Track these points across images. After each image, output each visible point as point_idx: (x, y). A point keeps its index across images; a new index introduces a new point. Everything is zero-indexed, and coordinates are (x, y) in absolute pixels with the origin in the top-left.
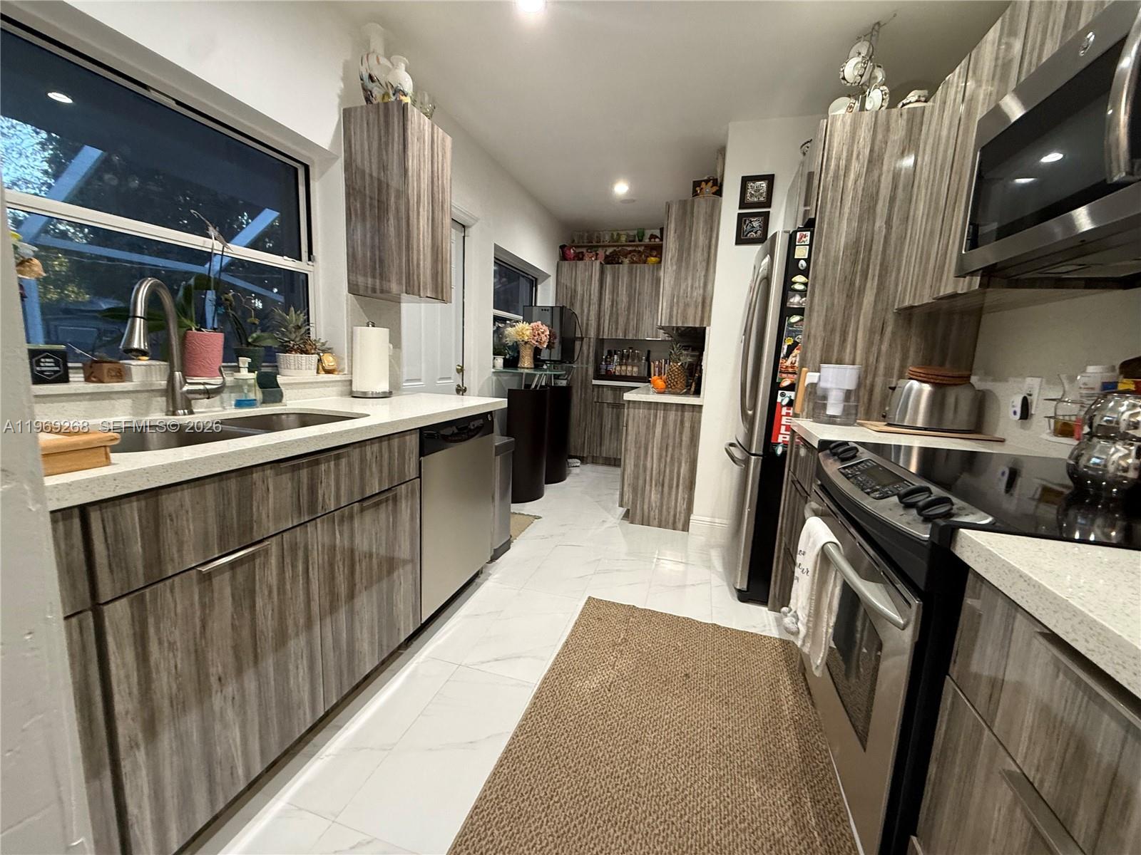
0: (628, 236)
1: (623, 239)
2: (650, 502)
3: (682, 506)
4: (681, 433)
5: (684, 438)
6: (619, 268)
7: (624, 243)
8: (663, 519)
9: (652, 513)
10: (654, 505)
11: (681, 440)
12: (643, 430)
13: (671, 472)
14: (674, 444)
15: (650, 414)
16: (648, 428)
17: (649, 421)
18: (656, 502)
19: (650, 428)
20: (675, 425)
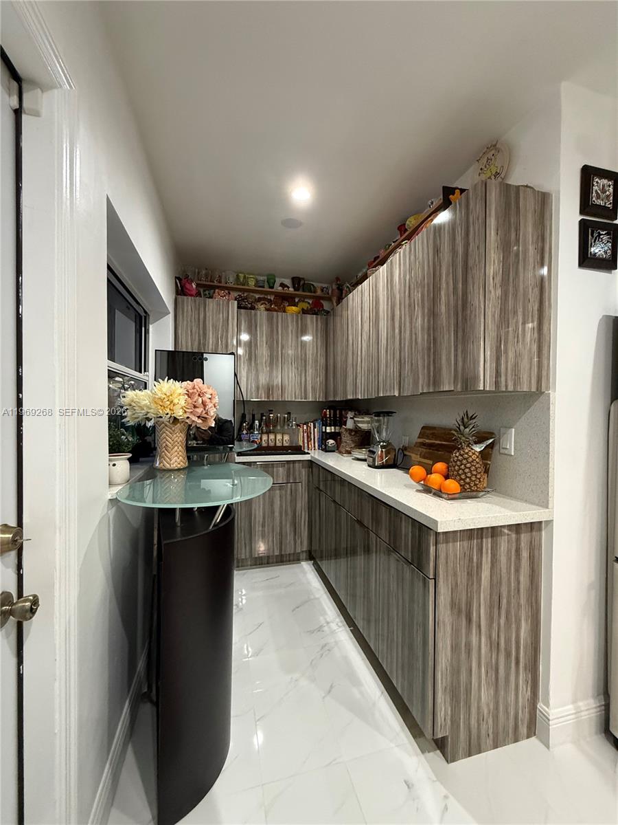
0: (257, 281)
1: (252, 283)
2: (479, 708)
3: (525, 693)
4: (517, 571)
5: (522, 579)
6: (256, 315)
7: (253, 288)
8: (501, 729)
9: (484, 727)
10: (486, 712)
11: (519, 583)
12: (462, 578)
13: (508, 641)
14: (509, 591)
15: (471, 549)
16: (470, 574)
17: (471, 560)
18: (488, 705)
19: (473, 573)
20: (509, 559)
